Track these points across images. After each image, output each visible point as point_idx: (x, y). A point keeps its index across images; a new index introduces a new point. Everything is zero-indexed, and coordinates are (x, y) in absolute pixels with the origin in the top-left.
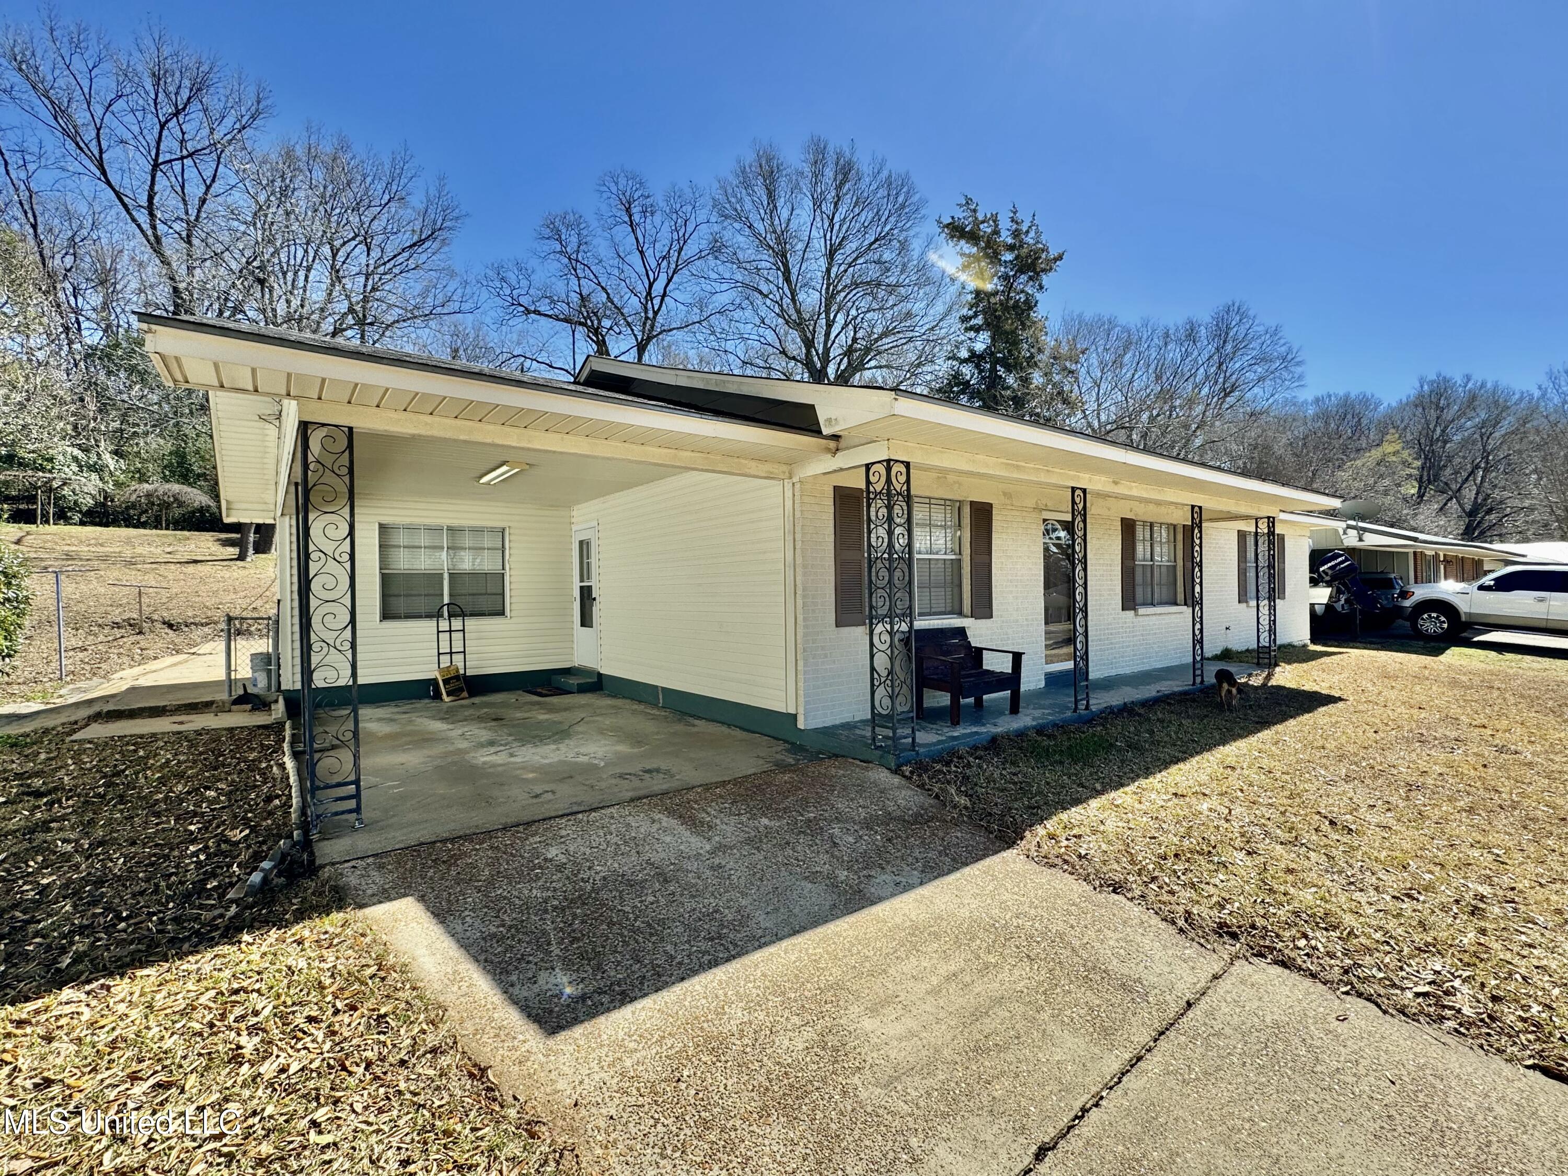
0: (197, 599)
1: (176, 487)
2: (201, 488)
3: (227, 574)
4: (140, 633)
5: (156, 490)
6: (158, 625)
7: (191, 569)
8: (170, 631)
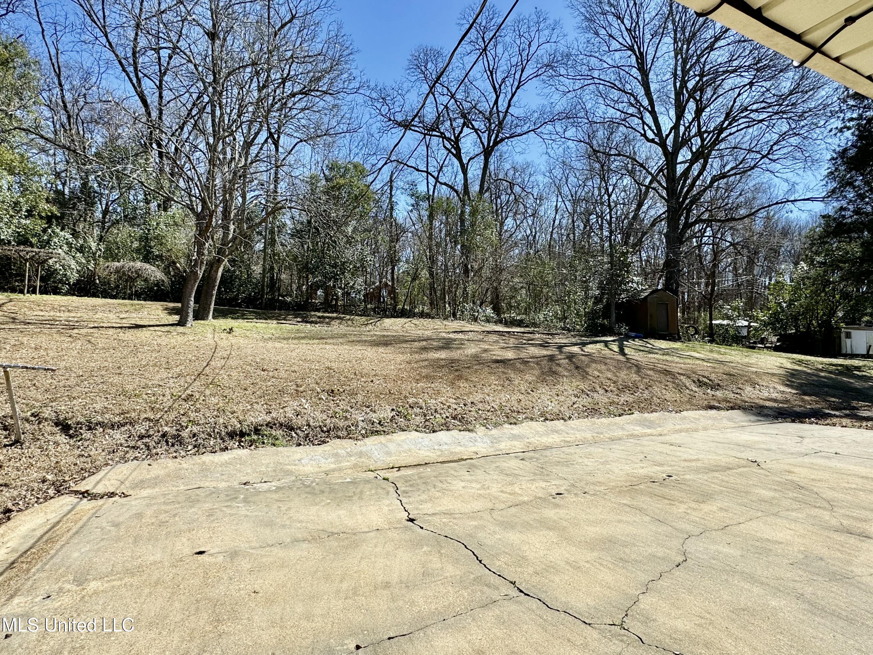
0: (116, 380)
1: (138, 264)
2: (158, 266)
3: (164, 341)
4: (17, 442)
5: (123, 267)
6: (48, 427)
7: (129, 335)
8: (62, 438)
